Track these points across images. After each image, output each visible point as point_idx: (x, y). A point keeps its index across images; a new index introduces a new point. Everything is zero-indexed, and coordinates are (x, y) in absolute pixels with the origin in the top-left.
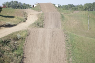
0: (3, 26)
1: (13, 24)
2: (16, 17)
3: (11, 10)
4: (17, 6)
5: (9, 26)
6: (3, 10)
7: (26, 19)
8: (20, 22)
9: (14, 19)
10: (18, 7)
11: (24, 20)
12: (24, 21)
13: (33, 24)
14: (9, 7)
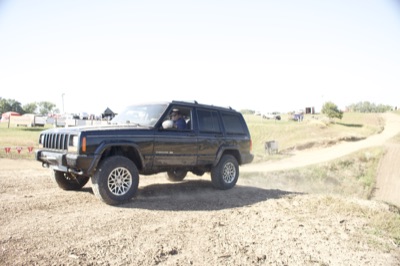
0: (344, 139)
1: (359, 136)
2: (366, 125)
3: (358, 114)
4: (368, 109)
5: (353, 139)
6: (344, 115)
7: (383, 129)
8: (372, 134)
9: (362, 129)
10: (370, 111)
11: (380, 130)
12: (379, 133)
13: (394, 138)
14: (355, 110)
